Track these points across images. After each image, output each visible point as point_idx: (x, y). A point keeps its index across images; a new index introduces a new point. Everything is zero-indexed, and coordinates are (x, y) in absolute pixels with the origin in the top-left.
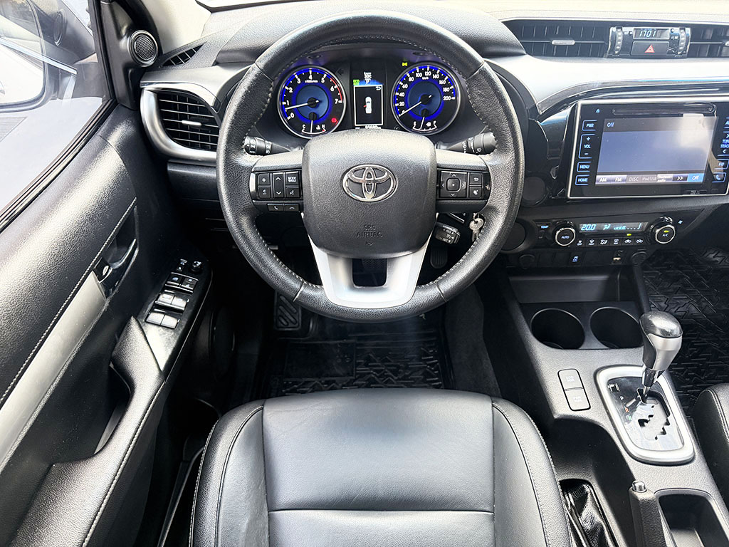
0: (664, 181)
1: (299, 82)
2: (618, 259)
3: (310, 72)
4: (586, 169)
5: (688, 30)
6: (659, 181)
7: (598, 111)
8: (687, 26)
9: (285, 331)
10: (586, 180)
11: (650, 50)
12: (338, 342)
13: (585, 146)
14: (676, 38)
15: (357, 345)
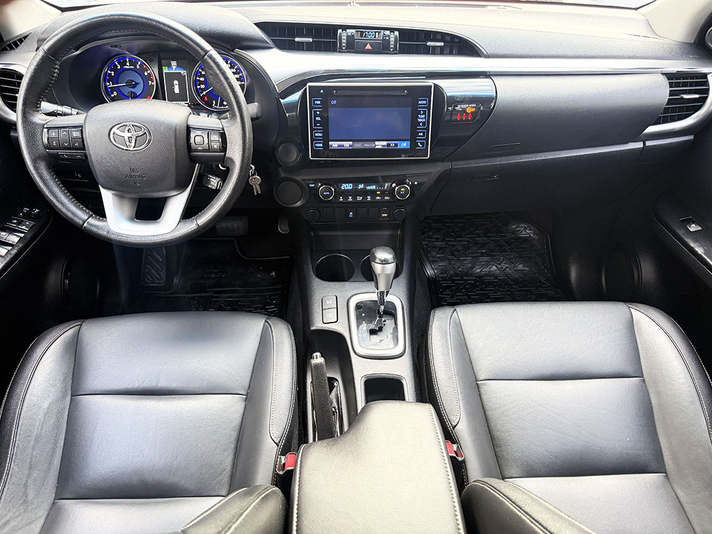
0: (381, 147)
1: (119, 67)
2: (386, 215)
3: (127, 60)
4: (320, 137)
5: (397, 33)
6: (377, 147)
7: (322, 91)
8: (396, 29)
9: (150, 286)
10: (321, 145)
11: (368, 47)
12: (196, 295)
13: (317, 119)
14: (387, 38)
15: (213, 297)
